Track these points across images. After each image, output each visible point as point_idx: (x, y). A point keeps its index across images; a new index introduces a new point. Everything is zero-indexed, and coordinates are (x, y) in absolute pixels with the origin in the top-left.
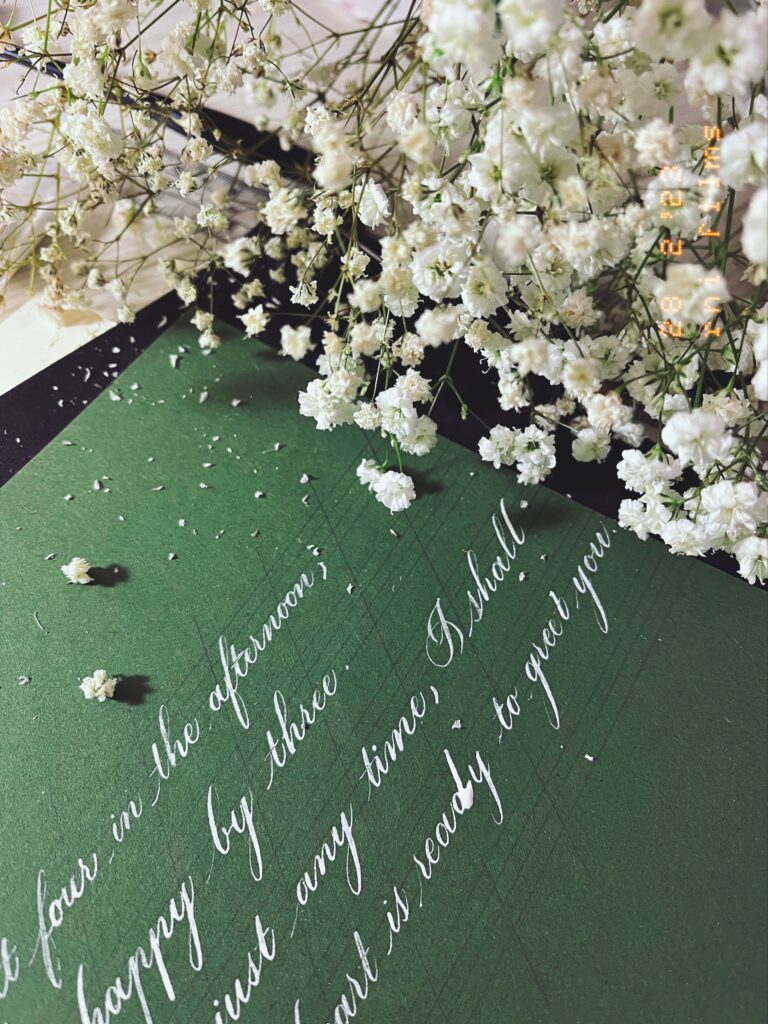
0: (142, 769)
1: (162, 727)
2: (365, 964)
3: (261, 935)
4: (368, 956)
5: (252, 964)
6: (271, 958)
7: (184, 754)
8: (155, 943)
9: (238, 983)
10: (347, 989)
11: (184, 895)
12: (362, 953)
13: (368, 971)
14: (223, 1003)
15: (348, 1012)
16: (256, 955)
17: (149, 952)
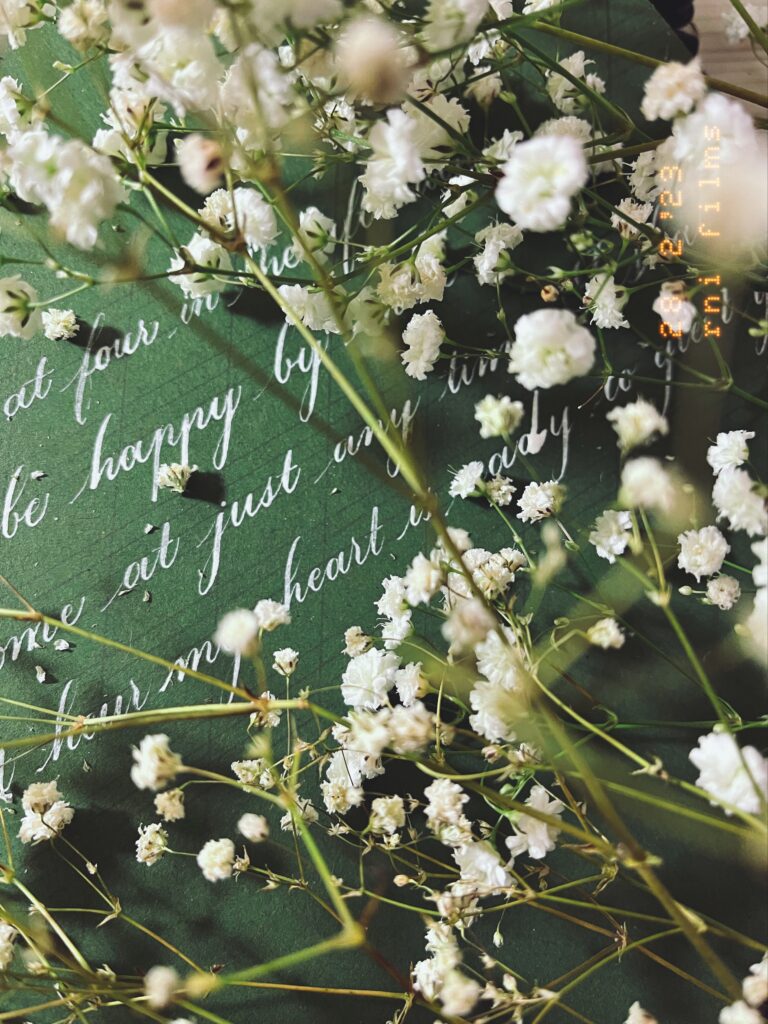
2: (373, 537)
3: (287, 468)
4: (379, 532)
5: (269, 488)
6: (289, 491)
8: (186, 427)
9: (250, 498)
10: (348, 549)
11: (229, 399)
12: (374, 527)
13: (373, 545)
14: (229, 507)
15: (340, 568)
16: (276, 482)
17: (177, 432)
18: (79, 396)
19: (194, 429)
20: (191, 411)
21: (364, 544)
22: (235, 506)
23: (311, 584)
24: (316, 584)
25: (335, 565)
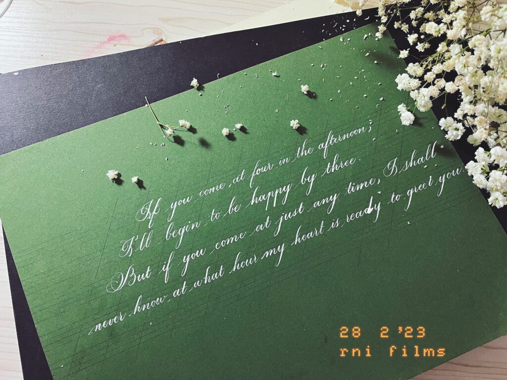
0: (294, 152)
1: (304, 145)
2: (321, 229)
3: (301, 207)
4: (323, 228)
5: (295, 211)
6: (300, 213)
7: (306, 155)
8: (277, 192)
9: (290, 213)
10: (314, 231)
11: (288, 187)
12: (322, 226)
13: (321, 231)
14: (284, 215)
15: (311, 235)
16: (297, 210)
17: (274, 193)
18: (251, 181)
19: (279, 193)
20: (278, 188)
21: (318, 231)
22: (286, 215)
23: (303, 238)
24: (304, 239)
25: (310, 235)
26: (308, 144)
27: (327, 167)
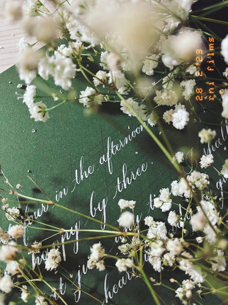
0: (70, 178)
1: (81, 164)
7: (87, 177)
8: (63, 240)
17: (60, 242)
19: (66, 240)
25: (121, 282)
26: (85, 162)
27: (116, 184)
